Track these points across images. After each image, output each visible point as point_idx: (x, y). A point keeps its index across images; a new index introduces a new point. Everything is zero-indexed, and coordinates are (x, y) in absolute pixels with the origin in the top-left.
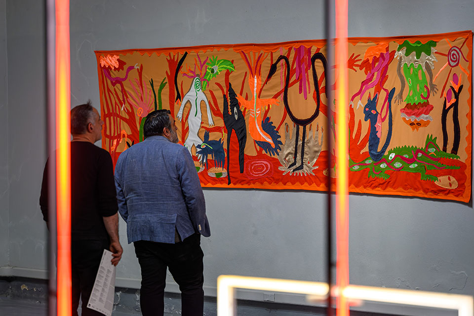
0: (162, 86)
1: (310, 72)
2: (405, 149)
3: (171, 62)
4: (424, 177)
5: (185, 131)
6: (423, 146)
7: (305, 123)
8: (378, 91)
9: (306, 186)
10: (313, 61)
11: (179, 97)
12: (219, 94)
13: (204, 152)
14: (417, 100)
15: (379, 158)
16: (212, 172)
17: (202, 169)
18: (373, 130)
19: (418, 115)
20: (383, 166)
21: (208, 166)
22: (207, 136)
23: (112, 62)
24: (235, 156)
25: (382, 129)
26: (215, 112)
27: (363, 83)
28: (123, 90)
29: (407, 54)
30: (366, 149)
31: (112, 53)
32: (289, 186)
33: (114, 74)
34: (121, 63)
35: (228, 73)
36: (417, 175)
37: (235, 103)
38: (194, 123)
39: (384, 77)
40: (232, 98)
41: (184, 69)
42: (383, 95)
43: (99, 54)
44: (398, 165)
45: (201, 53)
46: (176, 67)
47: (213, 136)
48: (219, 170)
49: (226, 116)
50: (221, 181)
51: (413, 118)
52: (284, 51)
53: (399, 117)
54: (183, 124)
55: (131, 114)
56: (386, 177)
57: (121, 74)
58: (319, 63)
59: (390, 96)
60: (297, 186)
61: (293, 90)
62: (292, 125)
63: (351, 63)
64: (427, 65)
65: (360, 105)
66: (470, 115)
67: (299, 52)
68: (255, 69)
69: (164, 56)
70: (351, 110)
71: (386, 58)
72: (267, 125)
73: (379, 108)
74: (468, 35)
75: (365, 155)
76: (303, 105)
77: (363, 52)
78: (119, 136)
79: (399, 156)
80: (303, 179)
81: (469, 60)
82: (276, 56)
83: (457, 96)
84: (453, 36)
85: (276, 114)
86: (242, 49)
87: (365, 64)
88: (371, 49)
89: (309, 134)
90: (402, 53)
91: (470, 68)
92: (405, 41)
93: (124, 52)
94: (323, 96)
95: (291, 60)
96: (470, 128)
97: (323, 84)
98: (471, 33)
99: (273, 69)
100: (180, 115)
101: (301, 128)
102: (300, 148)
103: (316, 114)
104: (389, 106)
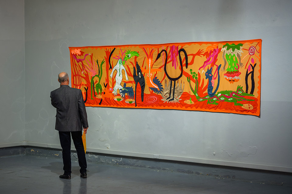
0: (103, 63)
1: (178, 57)
2: (226, 92)
3: (107, 52)
4: (236, 104)
5: (114, 83)
6: (235, 90)
7: (175, 80)
8: (212, 66)
9: (175, 107)
10: (179, 52)
11: (111, 68)
12: (131, 67)
13: (124, 92)
14: (233, 70)
15: (212, 95)
16: (128, 101)
17: (122, 99)
18: (210, 83)
19: (233, 77)
20: (215, 99)
21: (125, 98)
22: (125, 85)
23: (78, 52)
24: (139, 94)
25: (215, 83)
26: (129, 75)
27: (205, 62)
28: (83, 65)
29: (228, 49)
30: (206, 91)
31: (77, 48)
32: (166, 107)
33: (78, 57)
34: (82, 53)
35: (136, 57)
36: (232, 103)
37: (139, 70)
38: (119, 79)
39: (215, 60)
40: (138, 69)
41: (114, 55)
42: (215, 68)
43: (71, 48)
44: (222, 99)
45: (122, 48)
46: (110, 55)
47: (128, 85)
48: (131, 100)
49: (134, 76)
50: (132, 105)
51: (230, 78)
52: (165, 48)
53: (223, 78)
54: (113, 80)
55: (87, 75)
56: (217, 104)
57: (82, 57)
58: (182, 53)
59: (219, 68)
60: (171, 107)
61: (169, 65)
62: (168, 80)
63: (199, 53)
64: (238, 55)
65: (203, 72)
66: (260, 77)
67: (172, 48)
68: (150, 56)
69: (103, 50)
70: (199, 74)
71: (217, 51)
72: (156, 81)
73: (213, 74)
74: (259, 41)
75: (206, 94)
76: (174, 72)
77: (205, 48)
78: (80, 85)
79: (223, 95)
80: (174, 105)
81: (260, 52)
82: (160, 50)
83: (253, 68)
84: (251, 41)
85: (160, 75)
86: (143, 47)
87: (206, 54)
88: (209, 47)
89: (177, 85)
90: (225, 49)
91: (260, 56)
92: (226, 44)
93: (84, 48)
94: (184, 68)
95: (168, 52)
96: (260, 82)
97: (185, 62)
98: (261, 40)
99: (159, 56)
100: (111, 75)
101: (173, 82)
102: (172, 91)
103: (181, 76)
104: (218, 72)
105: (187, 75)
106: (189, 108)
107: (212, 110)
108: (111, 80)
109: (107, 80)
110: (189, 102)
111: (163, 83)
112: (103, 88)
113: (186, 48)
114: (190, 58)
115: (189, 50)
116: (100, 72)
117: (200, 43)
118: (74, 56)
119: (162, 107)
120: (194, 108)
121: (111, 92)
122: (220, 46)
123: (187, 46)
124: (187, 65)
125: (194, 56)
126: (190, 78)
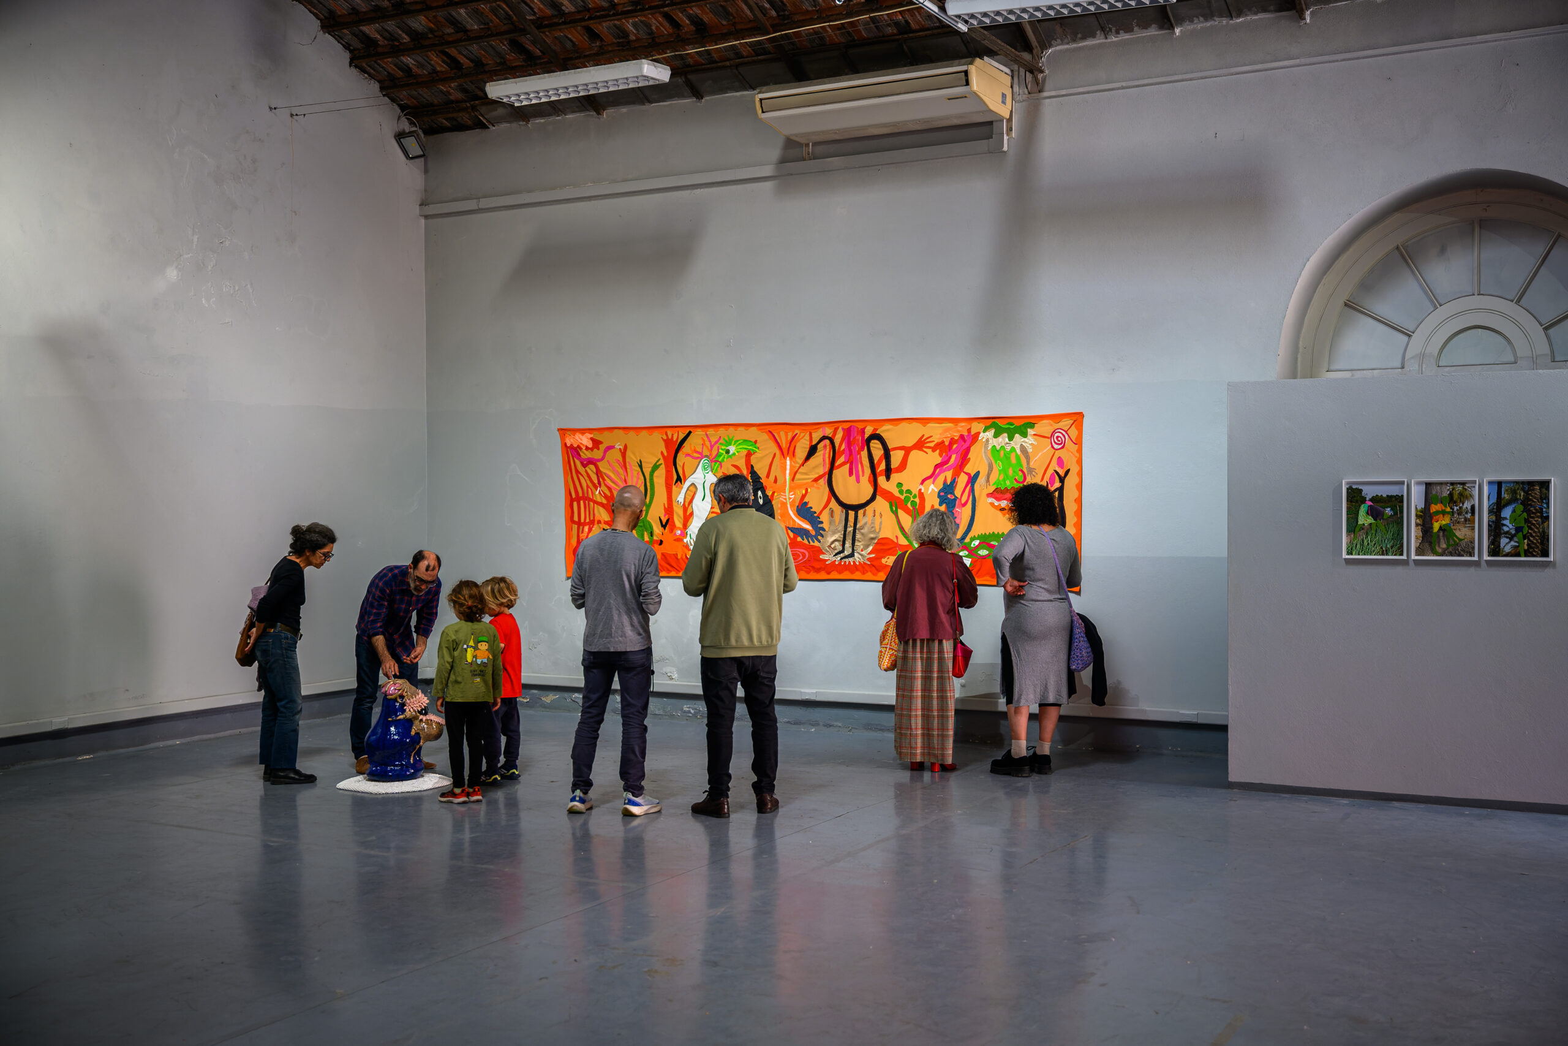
0: (655, 467)
1: (864, 453)
2: (993, 536)
3: (668, 442)
5: (688, 517)
7: (856, 508)
9: (858, 575)
10: (868, 441)
11: (679, 479)
14: (1009, 484)
23: (585, 440)
25: (963, 514)
27: (936, 467)
28: (598, 472)
29: (996, 436)
31: (583, 431)
32: (835, 575)
33: (585, 455)
34: (596, 443)
35: (749, 454)
37: (760, 486)
39: (964, 459)
40: (754, 481)
41: (686, 449)
42: (963, 479)
43: (563, 432)
44: (983, 552)
45: (711, 432)
46: (675, 449)
52: (829, 432)
53: (985, 503)
54: (685, 509)
57: (597, 454)
58: (876, 445)
59: (972, 480)
60: (846, 575)
61: (841, 475)
62: (838, 510)
63: (920, 445)
64: (1023, 448)
65: (932, 489)
66: (1079, 501)
67: (848, 432)
68: (788, 451)
69: (657, 435)
70: (921, 495)
71: (967, 442)
72: (803, 510)
73: (958, 493)
74: (1077, 418)
76: (853, 489)
77: (937, 433)
78: (592, 522)
79: (985, 542)
80: (854, 568)
81: (1078, 442)
82: (816, 437)
83: (1062, 480)
84: (1056, 418)
85: (817, 498)
86: (770, 429)
87: (939, 446)
88: (947, 430)
89: (862, 521)
90: (990, 434)
91: (1080, 451)
92: (993, 423)
93: (601, 430)
94: (882, 480)
95: (837, 441)
96: (1079, 513)
97: (883, 466)
98: (1080, 415)
99: (813, 450)
100: (681, 498)
101: (852, 514)
102: (850, 535)
103: (873, 499)
104: (972, 490)
105: (889, 496)
108: (678, 511)
109: (669, 510)
111: (825, 517)
112: (657, 529)
113: (885, 431)
114: (896, 458)
115: (894, 437)
117: (924, 421)
118: (573, 452)
119: (823, 575)
121: (679, 540)
122: (976, 427)
123: (888, 427)
124: (888, 473)
125: (907, 450)
126: (896, 503)
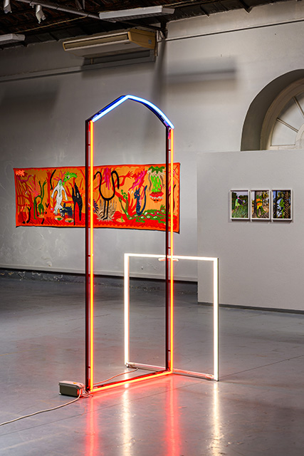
0: (44, 184)
1: (111, 178)
3: (48, 174)
4: (160, 222)
5: (55, 203)
6: (159, 209)
7: (108, 199)
9: (109, 226)
10: (112, 174)
11: (52, 189)
12: (70, 188)
13: (63, 212)
15: (140, 214)
16: (67, 220)
17: (62, 219)
18: (138, 202)
19: (157, 197)
20: (142, 217)
21: (65, 217)
22: (65, 205)
23: (22, 173)
24: (77, 214)
26: (69, 195)
27: (134, 183)
28: (26, 186)
29: (152, 172)
30: (135, 210)
31: (21, 170)
32: (101, 226)
34: (26, 174)
35: (74, 179)
36: (157, 221)
37: (77, 191)
38: (59, 199)
39: (142, 181)
40: (76, 189)
42: (142, 188)
43: (15, 170)
45: (62, 170)
46: (51, 176)
47: (67, 205)
48: (70, 219)
49: (73, 197)
50: (71, 224)
51: (155, 198)
52: (99, 170)
53: (149, 197)
54: (54, 200)
55: (30, 196)
56: (144, 222)
57: (26, 179)
58: (114, 175)
59: (145, 188)
60: (105, 226)
61: (103, 186)
63: (128, 175)
64: (161, 176)
65: (132, 192)
66: (179, 197)
67: (106, 170)
69: (45, 171)
70: (129, 195)
71: (143, 174)
73: (140, 194)
75: (135, 213)
78: (24, 205)
79: (149, 213)
80: (107, 223)
81: (178, 174)
82: (96, 172)
83: (173, 189)
86: (81, 169)
87: (135, 176)
88: (137, 169)
89: (110, 204)
90: (150, 171)
91: (179, 177)
92: (151, 166)
93: (27, 169)
94: (116, 188)
95: (102, 174)
97: (117, 184)
98: (179, 164)
100: (52, 196)
101: (107, 202)
102: (106, 211)
103: (113, 196)
104: (145, 193)
105: (118, 195)
106: (120, 226)
107: (140, 227)
108: (52, 200)
109: (49, 200)
110: (121, 220)
111: (98, 203)
112: (45, 208)
113: (117, 170)
114: (121, 180)
115: (121, 172)
116: (42, 192)
117: (130, 166)
118: (18, 177)
119: (98, 226)
120: (125, 226)
121: (52, 212)
122: (146, 168)
123: (118, 168)
124: (118, 186)
125: (124, 177)
126: (121, 198)
